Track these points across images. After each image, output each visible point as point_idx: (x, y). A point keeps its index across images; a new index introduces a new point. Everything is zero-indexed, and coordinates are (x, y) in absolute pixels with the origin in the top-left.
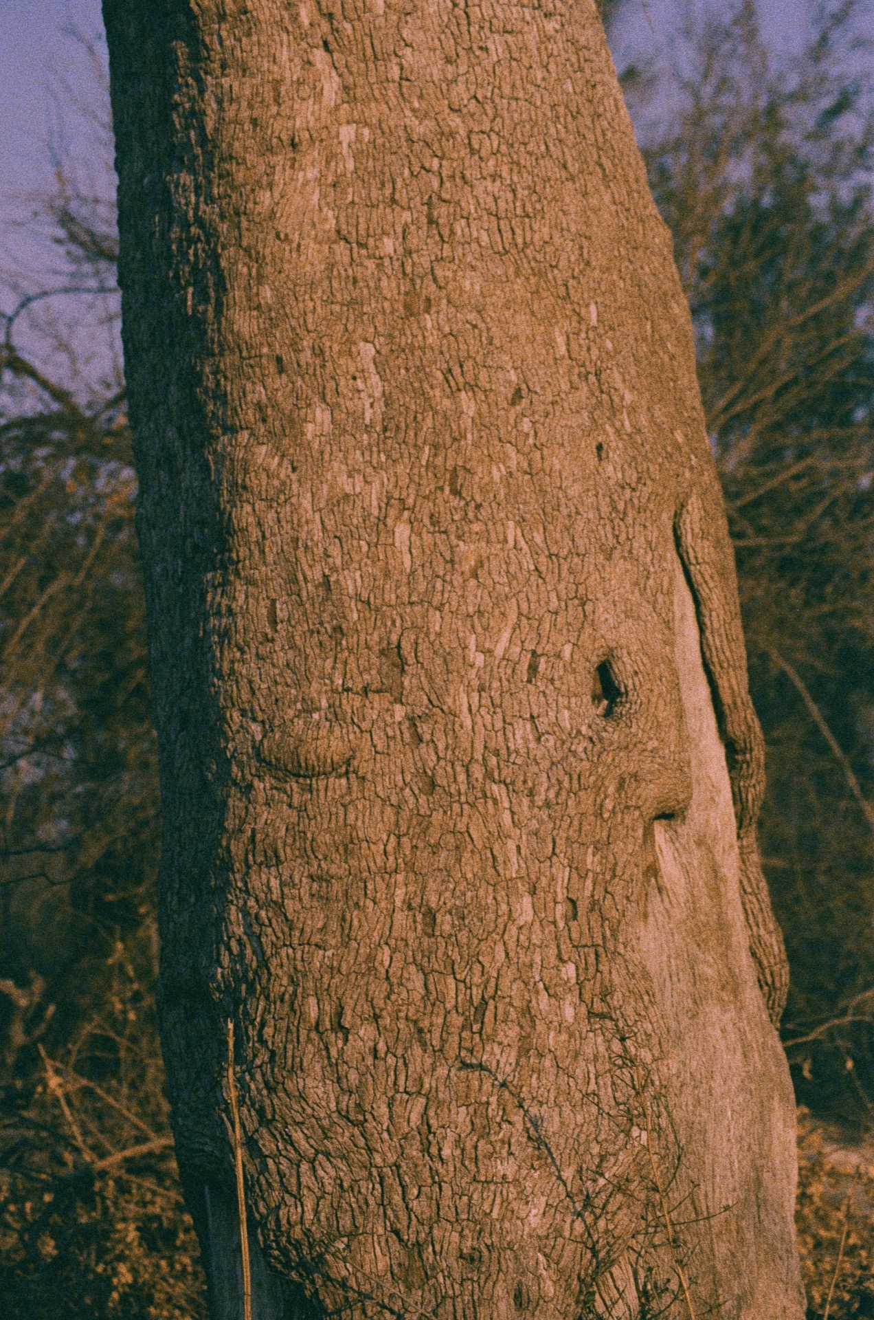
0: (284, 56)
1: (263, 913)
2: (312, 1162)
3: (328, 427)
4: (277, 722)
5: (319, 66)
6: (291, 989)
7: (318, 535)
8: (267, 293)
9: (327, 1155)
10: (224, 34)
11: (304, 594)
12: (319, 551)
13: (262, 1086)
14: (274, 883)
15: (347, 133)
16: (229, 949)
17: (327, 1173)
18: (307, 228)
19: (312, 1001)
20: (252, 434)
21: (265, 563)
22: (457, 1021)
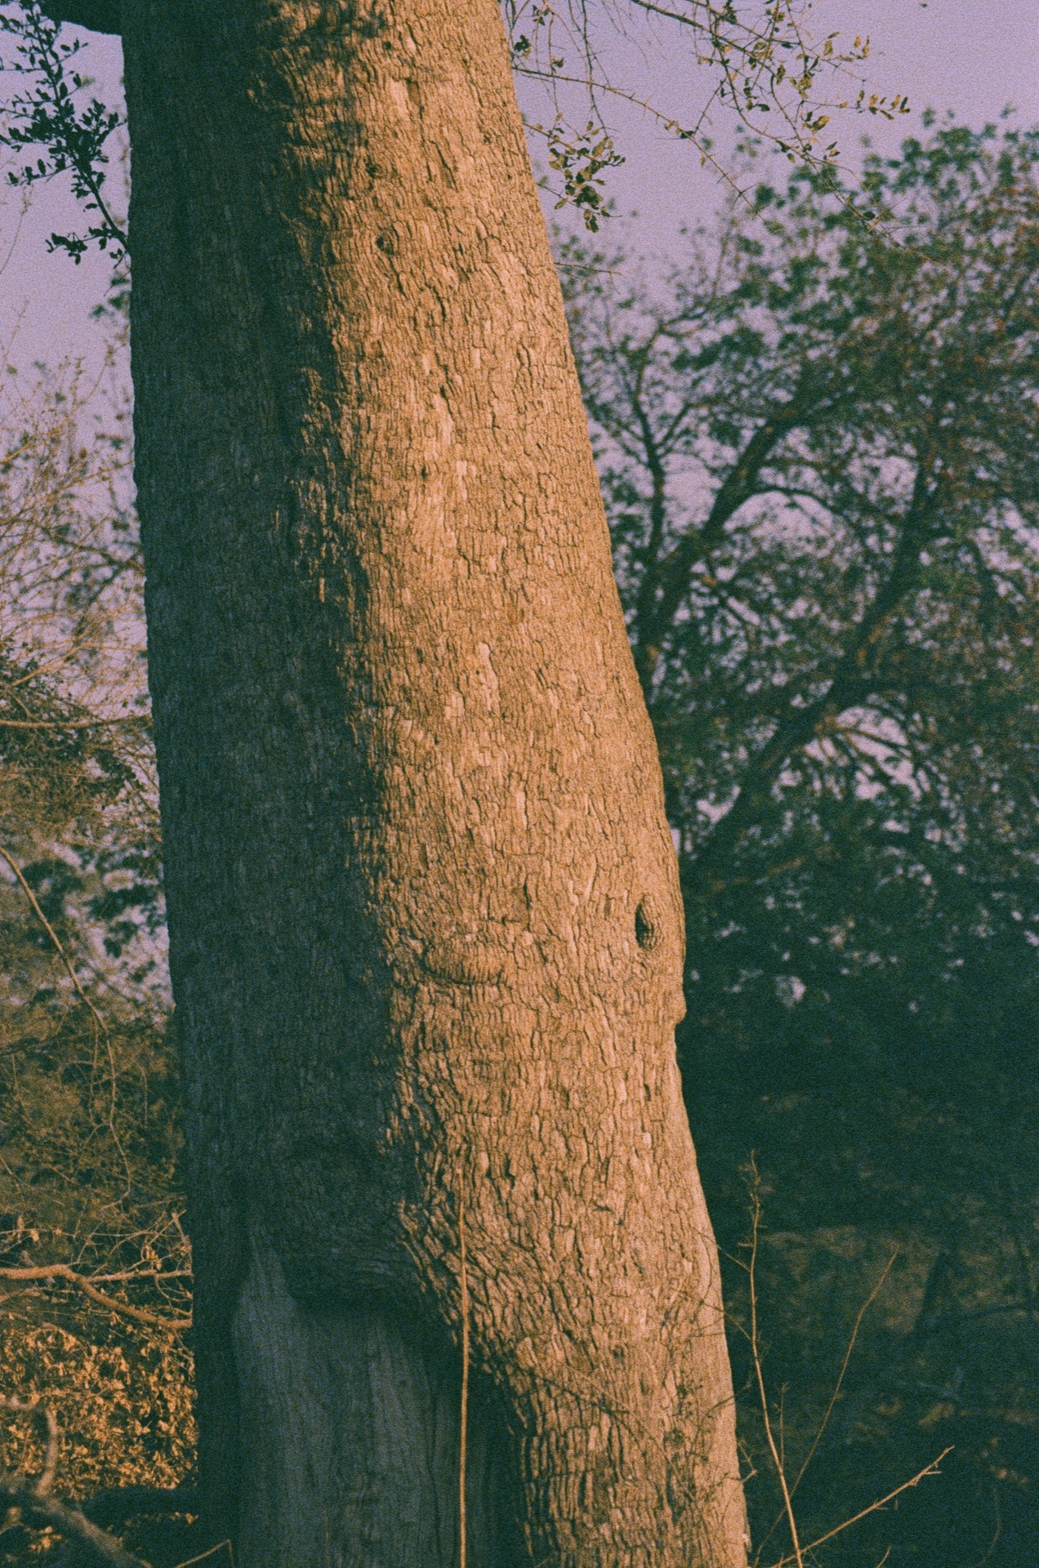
0: (411, 397)
1: (435, 1088)
2: (495, 1279)
3: (461, 711)
4: (436, 940)
5: (438, 410)
6: (465, 1146)
7: (459, 796)
8: (407, 596)
9: (506, 1272)
10: (362, 371)
11: (452, 841)
12: (463, 810)
13: (442, 1220)
14: (443, 1065)
15: (461, 467)
16: (400, 1116)
17: (508, 1288)
18: (437, 543)
19: (484, 1155)
20: (397, 710)
21: (415, 815)
22: (590, 1172)
